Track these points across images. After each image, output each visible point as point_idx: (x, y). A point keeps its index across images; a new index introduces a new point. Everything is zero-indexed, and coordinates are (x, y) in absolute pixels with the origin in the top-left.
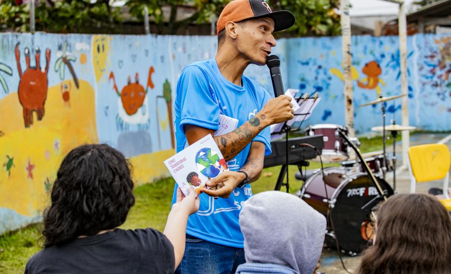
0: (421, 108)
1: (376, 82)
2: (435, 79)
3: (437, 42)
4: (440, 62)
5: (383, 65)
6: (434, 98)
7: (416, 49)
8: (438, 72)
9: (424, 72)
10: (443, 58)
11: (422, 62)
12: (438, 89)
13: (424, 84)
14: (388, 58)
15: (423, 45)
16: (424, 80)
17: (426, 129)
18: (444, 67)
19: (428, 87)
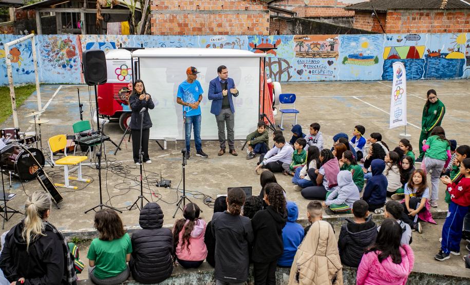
0: (43, 72)
1: (18, 59)
2: (50, 58)
3: (49, 39)
4: (52, 49)
5: (21, 50)
6: (50, 67)
7: (39, 42)
8: (51, 54)
9: (43, 54)
10: (53, 47)
11: (42, 49)
12: (52, 63)
13: (44, 60)
14: (23, 47)
15: (42, 41)
16: (44, 58)
17: (47, 82)
18: (55, 52)
19: (46, 62)
